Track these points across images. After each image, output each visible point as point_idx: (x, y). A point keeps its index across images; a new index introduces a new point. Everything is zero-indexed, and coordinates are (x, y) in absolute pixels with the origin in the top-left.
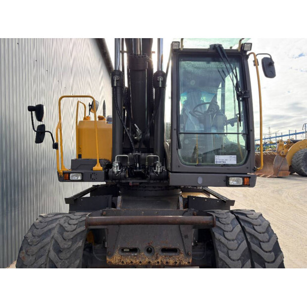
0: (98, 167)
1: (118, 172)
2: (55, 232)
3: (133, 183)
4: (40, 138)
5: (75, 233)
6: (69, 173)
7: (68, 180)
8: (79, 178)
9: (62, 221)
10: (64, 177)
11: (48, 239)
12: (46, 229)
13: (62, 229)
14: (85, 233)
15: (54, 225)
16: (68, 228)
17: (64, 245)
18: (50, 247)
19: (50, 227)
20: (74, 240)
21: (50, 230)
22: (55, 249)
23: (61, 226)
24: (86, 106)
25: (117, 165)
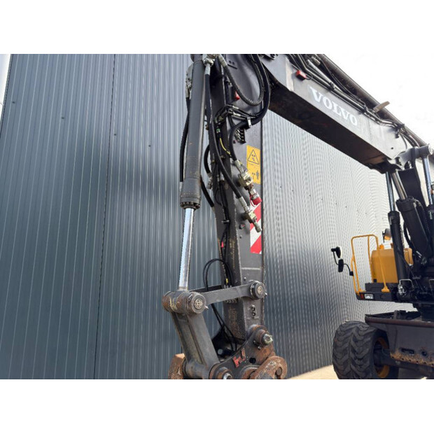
0: (386, 289)
1: (404, 294)
2: (354, 331)
3: (422, 305)
4: (341, 269)
5: (366, 332)
6: (364, 294)
7: (363, 299)
8: (372, 298)
9: (358, 325)
10: (361, 296)
11: (349, 334)
12: (348, 328)
13: (358, 329)
14: (373, 333)
15: (353, 326)
16: (362, 329)
17: (359, 338)
18: (351, 338)
19: (351, 327)
20: (366, 336)
21: (351, 329)
22: (353, 340)
23: (358, 328)
24: (379, 239)
25: (402, 287)
